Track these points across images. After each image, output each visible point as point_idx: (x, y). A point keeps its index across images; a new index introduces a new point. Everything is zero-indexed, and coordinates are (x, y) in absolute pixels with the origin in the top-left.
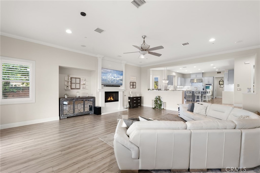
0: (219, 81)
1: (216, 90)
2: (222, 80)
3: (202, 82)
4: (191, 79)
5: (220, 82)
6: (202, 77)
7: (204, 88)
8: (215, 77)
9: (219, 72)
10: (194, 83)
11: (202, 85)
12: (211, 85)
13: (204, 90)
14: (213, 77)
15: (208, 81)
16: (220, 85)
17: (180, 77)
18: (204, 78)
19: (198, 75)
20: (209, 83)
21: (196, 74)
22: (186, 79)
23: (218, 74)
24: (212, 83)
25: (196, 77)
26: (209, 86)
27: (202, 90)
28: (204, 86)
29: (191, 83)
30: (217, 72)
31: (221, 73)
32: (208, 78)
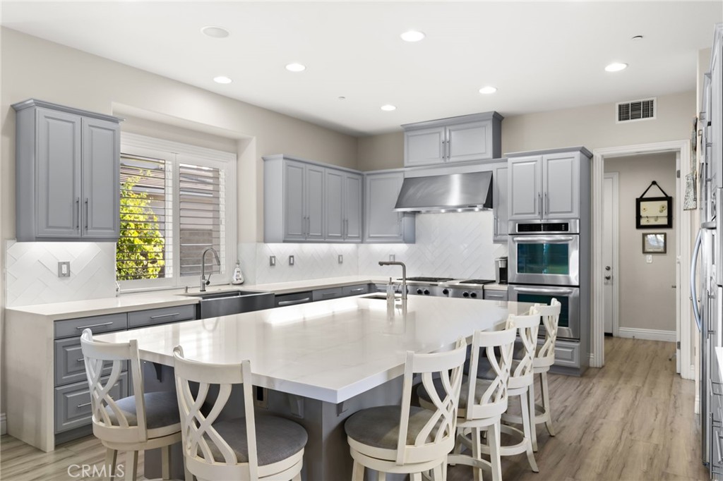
0: (639, 201)
1: (615, 273)
2: (654, 192)
3: (489, 204)
4: (406, 180)
5: (643, 204)
6: (490, 154)
7: (506, 259)
8: (598, 154)
9: (636, 106)
10: (432, 217)
11: (496, 235)
12: (566, 229)
13: (507, 279)
14: (583, 151)
15: (539, 190)
16: (644, 235)
17: (282, 156)
18: (510, 159)
19: (456, 138)
20: (551, 216)
21: (442, 130)
22: (369, 178)
23: (630, 121)
24: (576, 214)
25: (443, 161)
26: (543, 238)
27: (493, 282)
28: (504, 242)
29: (414, 213)
30: (620, 106)
31: (654, 117)
32: (539, 164)
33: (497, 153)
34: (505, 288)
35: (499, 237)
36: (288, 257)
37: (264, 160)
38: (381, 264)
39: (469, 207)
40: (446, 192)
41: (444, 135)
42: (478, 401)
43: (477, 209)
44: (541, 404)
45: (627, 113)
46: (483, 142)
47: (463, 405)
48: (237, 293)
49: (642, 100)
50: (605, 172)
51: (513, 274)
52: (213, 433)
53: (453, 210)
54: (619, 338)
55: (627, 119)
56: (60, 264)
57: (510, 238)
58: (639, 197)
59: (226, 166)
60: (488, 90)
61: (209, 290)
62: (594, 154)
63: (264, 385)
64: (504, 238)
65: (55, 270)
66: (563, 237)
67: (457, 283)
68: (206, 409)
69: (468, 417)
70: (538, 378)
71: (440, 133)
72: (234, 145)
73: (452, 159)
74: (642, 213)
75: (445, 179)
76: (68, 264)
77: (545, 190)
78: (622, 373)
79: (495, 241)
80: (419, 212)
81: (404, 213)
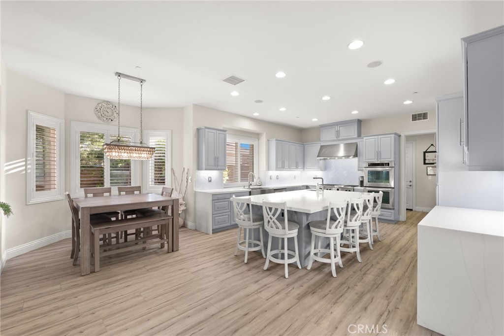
0: (425, 153)
1: (414, 184)
2: (432, 149)
3: (356, 155)
4: (321, 146)
5: (427, 154)
6: (356, 136)
7: (363, 177)
8: (403, 135)
9: (420, 115)
10: (332, 160)
11: (359, 167)
12: (389, 165)
13: (363, 185)
14: (396, 134)
15: (377, 150)
16: (427, 167)
17: (275, 139)
18: (365, 138)
19: (342, 129)
20: (382, 160)
21: (336, 126)
22: (306, 146)
23: (417, 121)
24: (392, 159)
25: (336, 139)
26: (379, 169)
27: (358, 186)
28: (362, 170)
29: (325, 159)
30: (413, 115)
31: (428, 119)
32: (377, 140)
33: (359, 135)
34: (363, 188)
35: (360, 169)
36: (276, 176)
37: (268, 140)
38: (314, 178)
39: (347, 157)
40: (338, 151)
41: (337, 128)
42: (351, 221)
43: (351, 157)
44: (375, 229)
45: (416, 118)
46: (353, 131)
47: (346, 222)
48: (260, 188)
49: (422, 113)
50: (406, 141)
51: (366, 183)
52: (276, 221)
53: (341, 158)
54: (416, 211)
55: (416, 120)
56: (209, 177)
57: (364, 169)
58: (425, 151)
59: (255, 143)
60: (355, 112)
61: (251, 187)
62: (401, 134)
63: (289, 209)
64: (362, 169)
65: (208, 179)
66: (388, 168)
67: (343, 186)
68: (274, 215)
69: (348, 225)
70: (374, 219)
71: (335, 128)
72: (257, 136)
73: (340, 138)
74: (426, 158)
75: (337, 146)
76: (211, 177)
77: (379, 150)
78: (413, 224)
79: (359, 170)
80: (326, 159)
81: (321, 159)
